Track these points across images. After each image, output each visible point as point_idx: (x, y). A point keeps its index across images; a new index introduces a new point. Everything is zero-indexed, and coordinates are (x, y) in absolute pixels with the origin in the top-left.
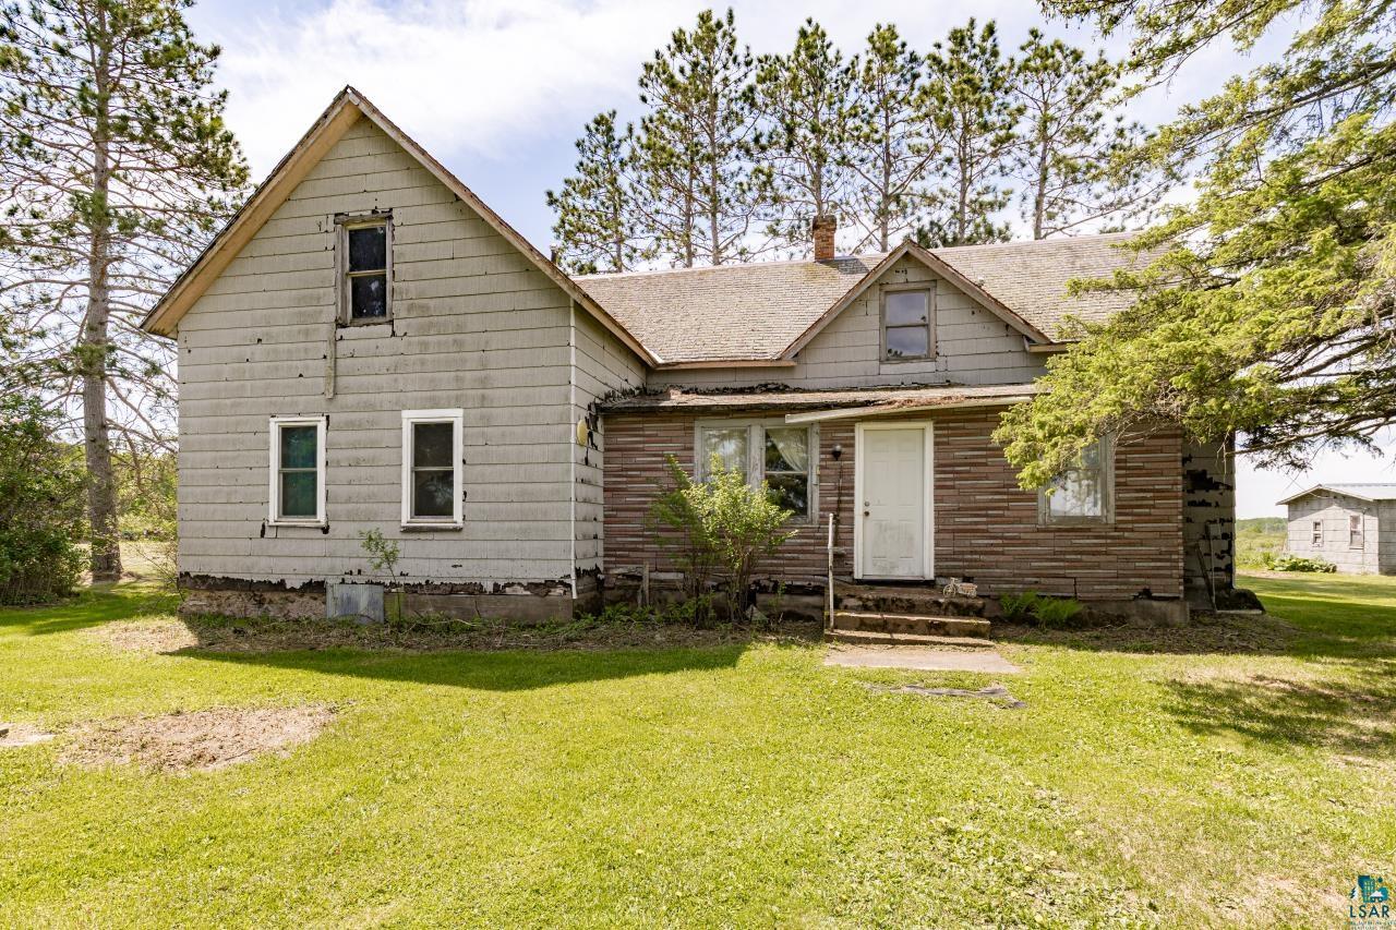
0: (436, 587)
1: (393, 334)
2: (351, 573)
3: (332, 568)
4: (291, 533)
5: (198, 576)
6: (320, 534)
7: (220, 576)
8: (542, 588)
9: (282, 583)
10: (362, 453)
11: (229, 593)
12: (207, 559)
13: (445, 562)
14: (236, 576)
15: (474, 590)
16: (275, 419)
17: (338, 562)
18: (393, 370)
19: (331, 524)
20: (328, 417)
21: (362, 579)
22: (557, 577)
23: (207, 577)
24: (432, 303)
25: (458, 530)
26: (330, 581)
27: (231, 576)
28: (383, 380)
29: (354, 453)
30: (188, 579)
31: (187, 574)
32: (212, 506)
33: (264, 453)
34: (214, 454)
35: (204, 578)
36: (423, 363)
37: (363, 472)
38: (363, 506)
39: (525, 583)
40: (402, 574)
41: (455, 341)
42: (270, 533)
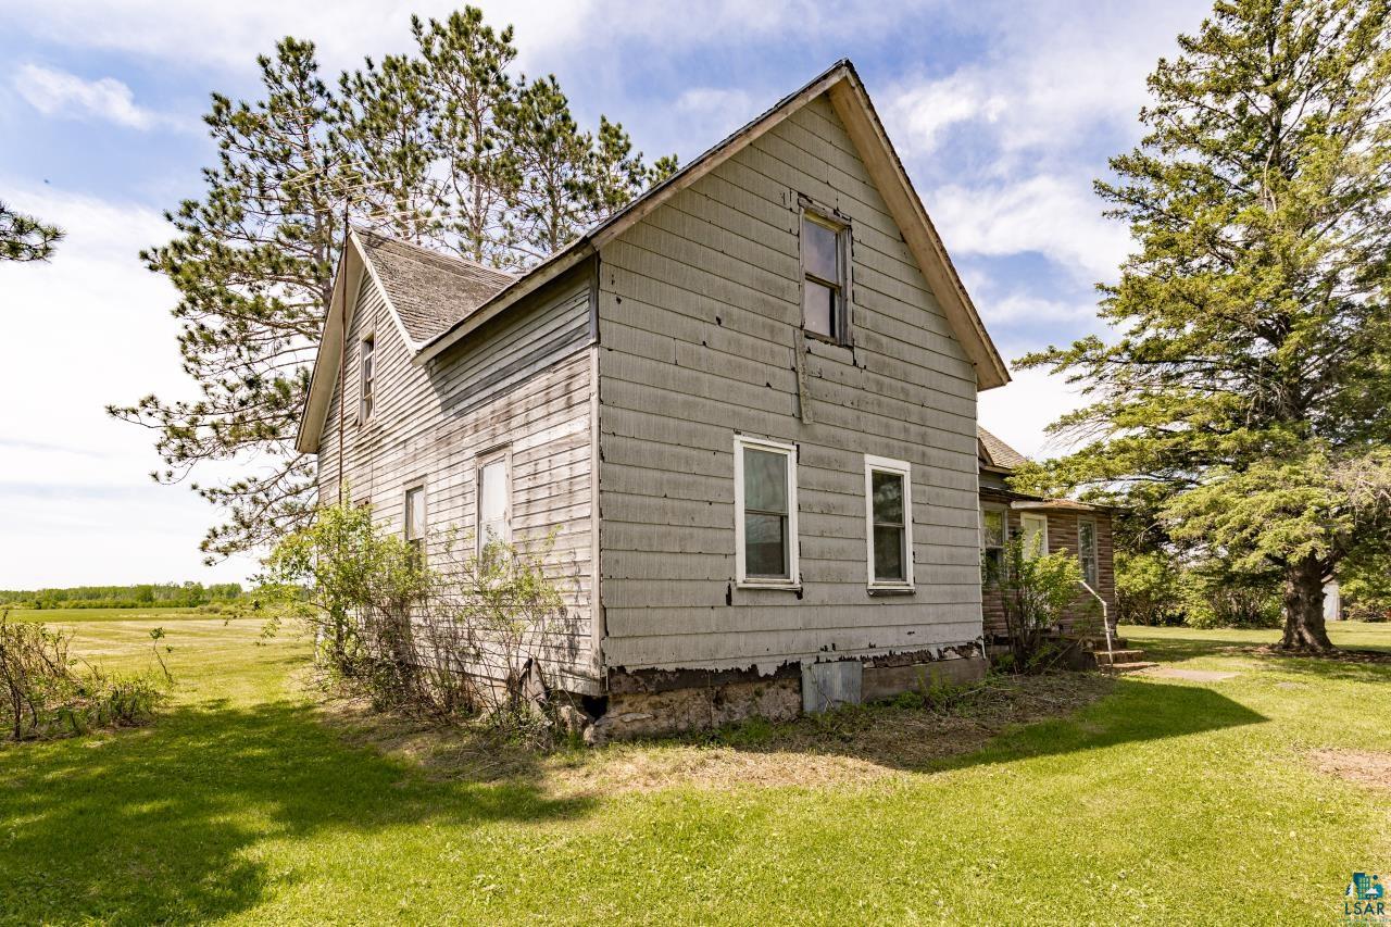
0: (899, 658)
1: (855, 363)
2: (826, 649)
3: (808, 644)
4: (764, 600)
5: (639, 672)
6: (793, 600)
7: (671, 668)
8: (964, 650)
9: (754, 669)
10: (833, 499)
11: (684, 694)
12: (652, 641)
13: (902, 629)
14: (695, 666)
15: (925, 657)
16: (740, 438)
17: (813, 635)
18: (857, 406)
19: (807, 588)
20: (798, 446)
21: (835, 656)
22: (973, 638)
23: (654, 671)
24: (884, 340)
25: (911, 594)
26: (806, 662)
27: (687, 666)
28: (849, 414)
29: (822, 497)
30: (622, 677)
31: (622, 669)
32: (657, 557)
33: (726, 482)
34: (657, 474)
35: (648, 674)
36: (879, 404)
37: (834, 522)
38: (833, 564)
39: (956, 646)
40: (871, 647)
41: (902, 388)
42: (737, 599)
